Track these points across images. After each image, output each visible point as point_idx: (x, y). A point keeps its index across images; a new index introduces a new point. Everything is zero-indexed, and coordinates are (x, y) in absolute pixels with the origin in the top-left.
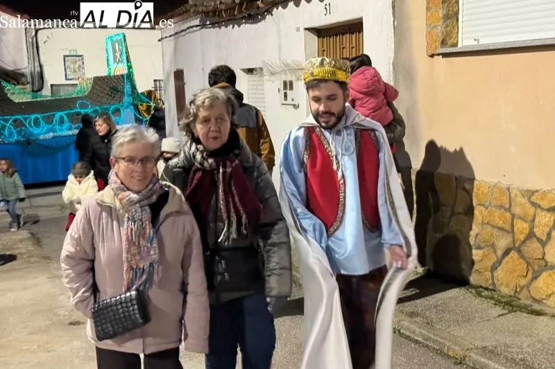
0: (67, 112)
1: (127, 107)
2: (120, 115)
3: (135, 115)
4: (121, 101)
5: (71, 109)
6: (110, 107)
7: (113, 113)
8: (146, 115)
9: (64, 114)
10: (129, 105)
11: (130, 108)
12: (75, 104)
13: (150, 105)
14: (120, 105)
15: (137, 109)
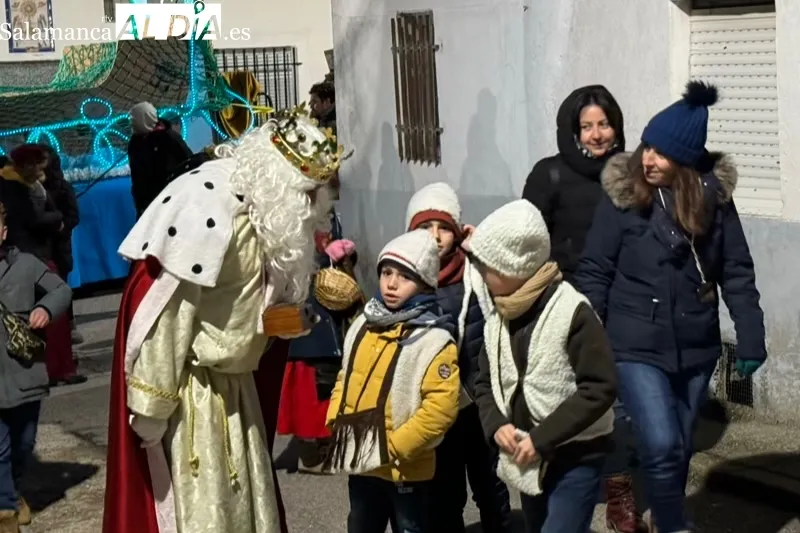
0: (57, 126)
1: (197, 113)
3: (214, 132)
4: (180, 98)
5: (67, 119)
8: (232, 129)
9: (51, 131)
10: (201, 107)
11: (204, 117)
12: (75, 107)
13: (246, 109)
14: (179, 108)
15: (216, 117)
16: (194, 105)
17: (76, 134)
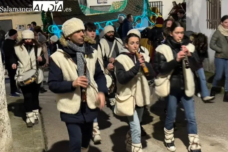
0: (113, 21)
1: (145, 17)
2: (140, 22)
3: (149, 22)
4: (141, 14)
5: (115, 19)
6: (135, 18)
7: (137, 21)
8: (153, 21)
9: (111, 22)
10: (146, 16)
11: (146, 18)
12: (117, 16)
13: (155, 16)
14: (141, 16)
15: (149, 18)
16: (144, 15)
17: (117, 22)
